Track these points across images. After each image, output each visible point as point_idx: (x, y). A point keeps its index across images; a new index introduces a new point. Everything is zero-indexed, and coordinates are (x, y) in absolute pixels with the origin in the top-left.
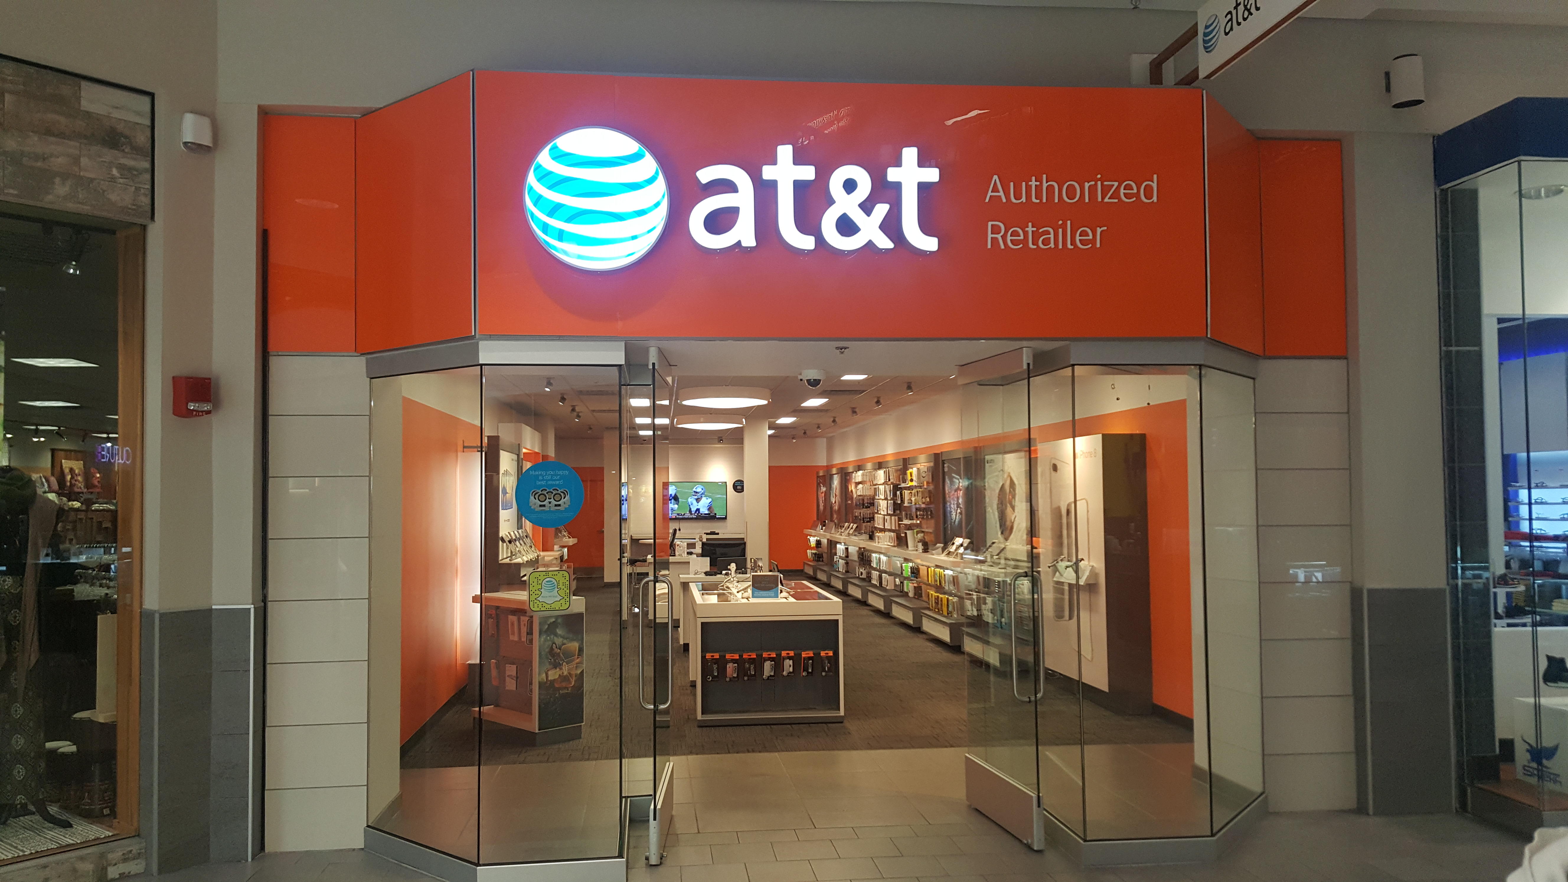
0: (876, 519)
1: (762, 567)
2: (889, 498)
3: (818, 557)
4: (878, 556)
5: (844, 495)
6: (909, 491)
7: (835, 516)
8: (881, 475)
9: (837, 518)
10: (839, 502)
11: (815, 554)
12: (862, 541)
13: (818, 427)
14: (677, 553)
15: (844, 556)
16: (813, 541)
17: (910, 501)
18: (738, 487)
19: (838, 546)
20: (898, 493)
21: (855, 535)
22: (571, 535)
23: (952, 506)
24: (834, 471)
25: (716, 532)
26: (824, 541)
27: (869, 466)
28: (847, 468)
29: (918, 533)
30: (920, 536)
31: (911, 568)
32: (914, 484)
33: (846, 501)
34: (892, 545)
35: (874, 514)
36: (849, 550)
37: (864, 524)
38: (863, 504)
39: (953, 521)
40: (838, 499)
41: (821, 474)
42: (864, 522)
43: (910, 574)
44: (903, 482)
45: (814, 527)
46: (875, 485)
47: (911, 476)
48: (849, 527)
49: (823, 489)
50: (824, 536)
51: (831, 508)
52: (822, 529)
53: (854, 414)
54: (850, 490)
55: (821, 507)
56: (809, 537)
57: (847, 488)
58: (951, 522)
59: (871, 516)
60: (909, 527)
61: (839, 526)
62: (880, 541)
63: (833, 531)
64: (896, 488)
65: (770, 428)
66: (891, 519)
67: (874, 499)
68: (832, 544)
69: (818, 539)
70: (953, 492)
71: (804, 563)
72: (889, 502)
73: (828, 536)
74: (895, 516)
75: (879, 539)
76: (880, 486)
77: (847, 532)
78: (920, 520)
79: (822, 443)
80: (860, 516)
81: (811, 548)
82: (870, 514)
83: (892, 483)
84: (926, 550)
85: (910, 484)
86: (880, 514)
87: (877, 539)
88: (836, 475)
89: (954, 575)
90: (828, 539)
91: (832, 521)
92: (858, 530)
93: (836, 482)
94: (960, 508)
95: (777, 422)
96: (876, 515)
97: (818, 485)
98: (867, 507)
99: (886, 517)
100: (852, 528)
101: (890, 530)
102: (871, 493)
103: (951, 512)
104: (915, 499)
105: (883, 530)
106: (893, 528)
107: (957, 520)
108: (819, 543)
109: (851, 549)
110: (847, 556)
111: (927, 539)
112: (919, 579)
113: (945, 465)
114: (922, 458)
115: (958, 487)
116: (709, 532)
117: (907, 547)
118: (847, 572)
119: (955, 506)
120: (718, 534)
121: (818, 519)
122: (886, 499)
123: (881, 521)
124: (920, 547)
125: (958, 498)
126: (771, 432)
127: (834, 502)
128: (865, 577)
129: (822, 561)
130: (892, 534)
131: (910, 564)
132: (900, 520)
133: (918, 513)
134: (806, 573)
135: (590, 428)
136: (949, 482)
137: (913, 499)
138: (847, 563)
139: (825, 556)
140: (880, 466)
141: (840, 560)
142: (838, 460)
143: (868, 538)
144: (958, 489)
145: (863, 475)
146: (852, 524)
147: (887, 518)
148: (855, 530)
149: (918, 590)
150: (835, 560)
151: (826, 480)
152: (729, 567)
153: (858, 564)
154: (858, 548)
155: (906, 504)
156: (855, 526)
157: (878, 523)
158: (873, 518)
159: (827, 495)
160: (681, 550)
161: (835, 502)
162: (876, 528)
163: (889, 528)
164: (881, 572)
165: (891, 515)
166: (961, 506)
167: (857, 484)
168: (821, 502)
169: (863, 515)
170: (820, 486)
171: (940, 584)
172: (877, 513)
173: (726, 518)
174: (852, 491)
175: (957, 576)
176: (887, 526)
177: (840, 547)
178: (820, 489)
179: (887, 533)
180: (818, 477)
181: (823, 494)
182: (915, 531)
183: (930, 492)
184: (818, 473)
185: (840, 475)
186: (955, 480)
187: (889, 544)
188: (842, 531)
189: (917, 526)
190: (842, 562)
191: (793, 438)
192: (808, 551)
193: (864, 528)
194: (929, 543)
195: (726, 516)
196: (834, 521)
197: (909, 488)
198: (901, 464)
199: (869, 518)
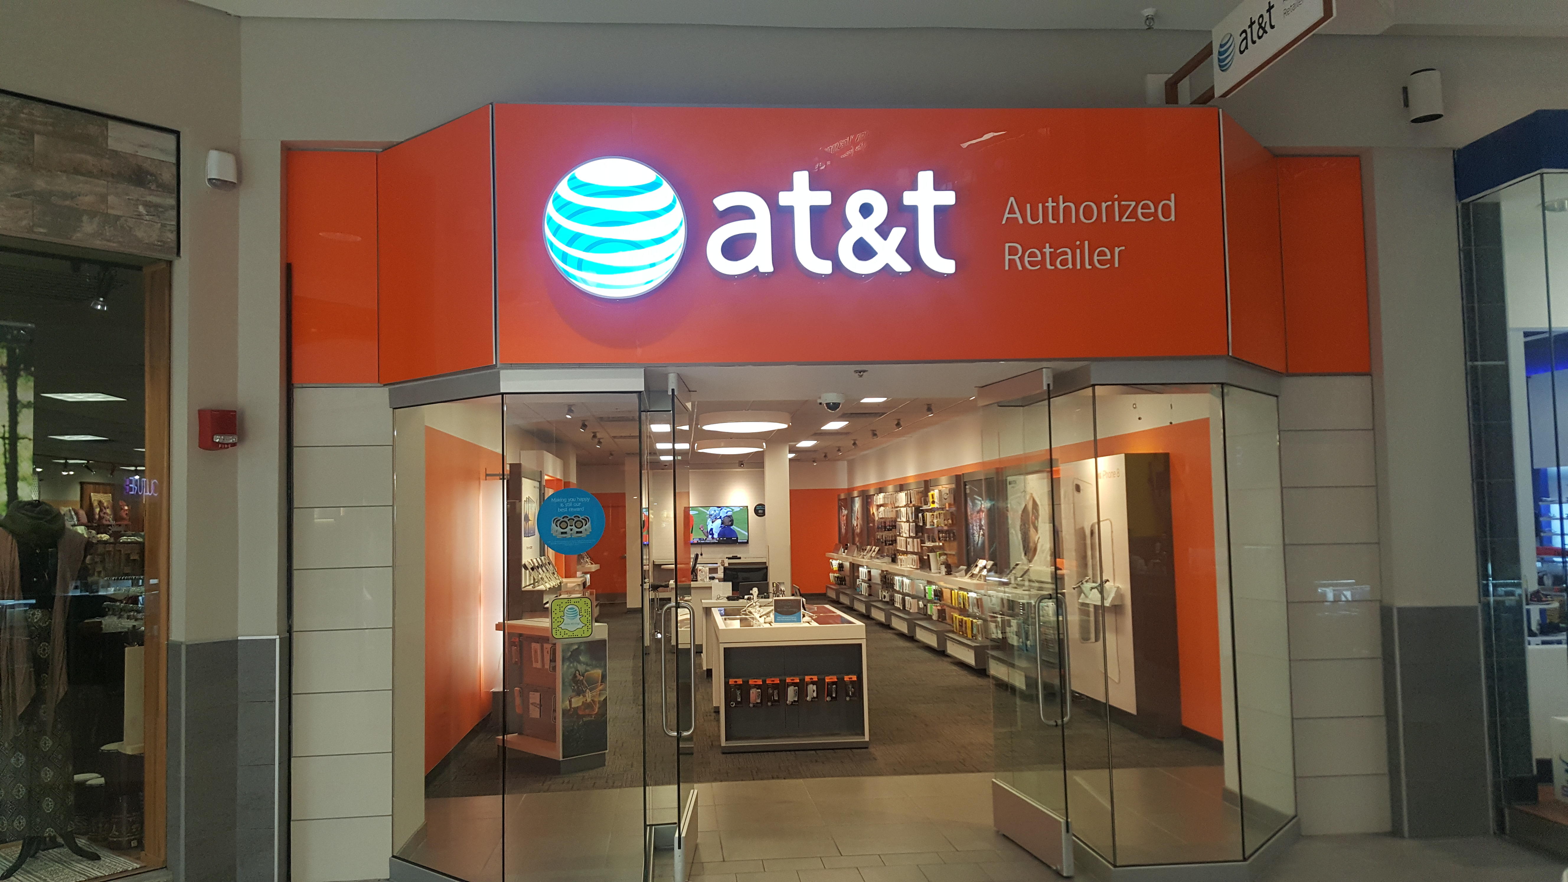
0: (898, 541)
1: (784, 591)
2: (911, 521)
3: (841, 580)
4: (901, 579)
5: (866, 517)
6: (931, 514)
7: (857, 539)
8: (902, 497)
9: (859, 541)
10: (861, 525)
11: (838, 577)
12: (883, 564)
13: (839, 450)
14: (699, 578)
15: (866, 579)
16: (835, 564)
17: (932, 523)
18: (760, 511)
19: (861, 569)
20: (920, 515)
21: (878, 558)
22: (594, 561)
23: (975, 528)
24: (856, 494)
25: (739, 556)
26: (847, 565)
27: (890, 488)
28: (868, 491)
29: (940, 555)
30: (943, 558)
31: (935, 590)
32: (936, 506)
33: (868, 523)
34: (915, 567)
35: (896, 536)
36: (872, 573)
37: (886, 547)
38: (885, 527)
39: (977, 541)
40: (860, 521)
41: (842, 496)
42: (886, 545)
43: (933, 596)
44: (925, 505)
45: (836, 550)
46: (897, 507)
47: (933, 498)
48: (871, 550)
49: (845, 512)
50: (846, 560)
51: (853, 531)
52: (844, 552)
53: (875, 437)
54: (871, 513)
55: (843, 531)
56: (831, 561)
57: (868, 511)
58: (974, 546)
59: (893, 538)
60: (932, 550)
61: (861, 549)
62: (903, 564)
63: (855, 554)
64: (918, 510)
65: (790, 452)
66: (913, 542)
67: (896, 521)
68: (855, 567)
69: (841, 562)
70: (975, 514)
71: (827, 587)
72: (911, 524)
73: (851, 559)
74: (918, 538)
75: (901, 562)
76: (902, 509)
77: (869, 555)
78: (943, 542)
79: (843, 466)
80: (882, 538)
81: (834, 572)
82: (892, 536)
83: (914, 505)
84: (949, 573)
85: (932, 506)
86: (902, 536)
87: (899, 561)
88: (858, 498)
89: (978, 597)
90: (850, 563)
91: (854, 543)
92: (880, 553)
93: (857, 505)
94: (983, 530)
95: (797, 446)
96: (898, 538)
97: (840, 509)
98: (889, 530)
99: (908, 540)
100: (874, 551)
101: (913, 553)
102: (892, 515)
103: (974, 534)
104: (937, 521)
105: (906, 553)
106: (916, 551)
107: (980, 542)
108: (841, 566)
109: (874, 572)
110: (870, 580)
111: (950, 561)
112: (942, 602)
113: (967, 487)
114: (944, 480)
115: (981, 508)
116: (731, 556)
117: (930, 570)
118: (870, 595)
119: (978, 527)
120: (740, 558)
121: (840, 542)
122: (908, 521)
123: (903, 543)
124: (943, 569)
125: (980, 520)
126: (791, 456)
127: (855, 525)
128: (888, 600)
129: (845, 585)
130: (915, 556)
131: (934, 587)
132: (923, 542)
133: (941, 535)
134: (829, 597)
135: (611, 454)
136: (971, 504)
137: (935, 521)
138: (870, 587)
139: (847, 579)
140: (901, 488)
141: (863, 584)
142: (859, 483)
143: (891, 561)
144: (980, 511)
145: (884, 498)
146: (874, 547)
147: (910, 540)
148: (877, 553)
149: (942, 613)
150: (858, 583)
151: (848, 503)
152: (751, 592)
153: (880, 587)
154: (880, 571)
155: (928, 526)
156: (877, 548)
157: (901, 545)
158: (896, 540)
159: (849, 518)
160: (703, 575)
161: (857, 525)
162: (898, 550)
163: (912, 550)
164: (905, 595)
165: (913, 538)
166: (984, 528)
167: (879, 506)
168: (843, 525)
169: (885, 538)
170: (842, 509)
171: (964, 606)
172: (899, 536)
173: (747, 542)
174: (873, 513)
175: (981, 599)
176: (910, 549)
177: (863, 571)
178: (842, 512)
179: (909, 556)
180: (839, 500)
181: (845, 517)
182: (938, 553)
183: (952, 513)
184: (839, 495)
185: (861, 497)
186: (977, 501)
187: (912, 567)
188: (865, 554)
189: (940, 548)
190: (864, 585)
191: (814, 461)
192: (830, 574)
193: (886, 551)
194: (952, 565)
195: (748, 540)
196: (855, 544)
197: (932, 510)
198: (923, 486)
199: (892, 541)
